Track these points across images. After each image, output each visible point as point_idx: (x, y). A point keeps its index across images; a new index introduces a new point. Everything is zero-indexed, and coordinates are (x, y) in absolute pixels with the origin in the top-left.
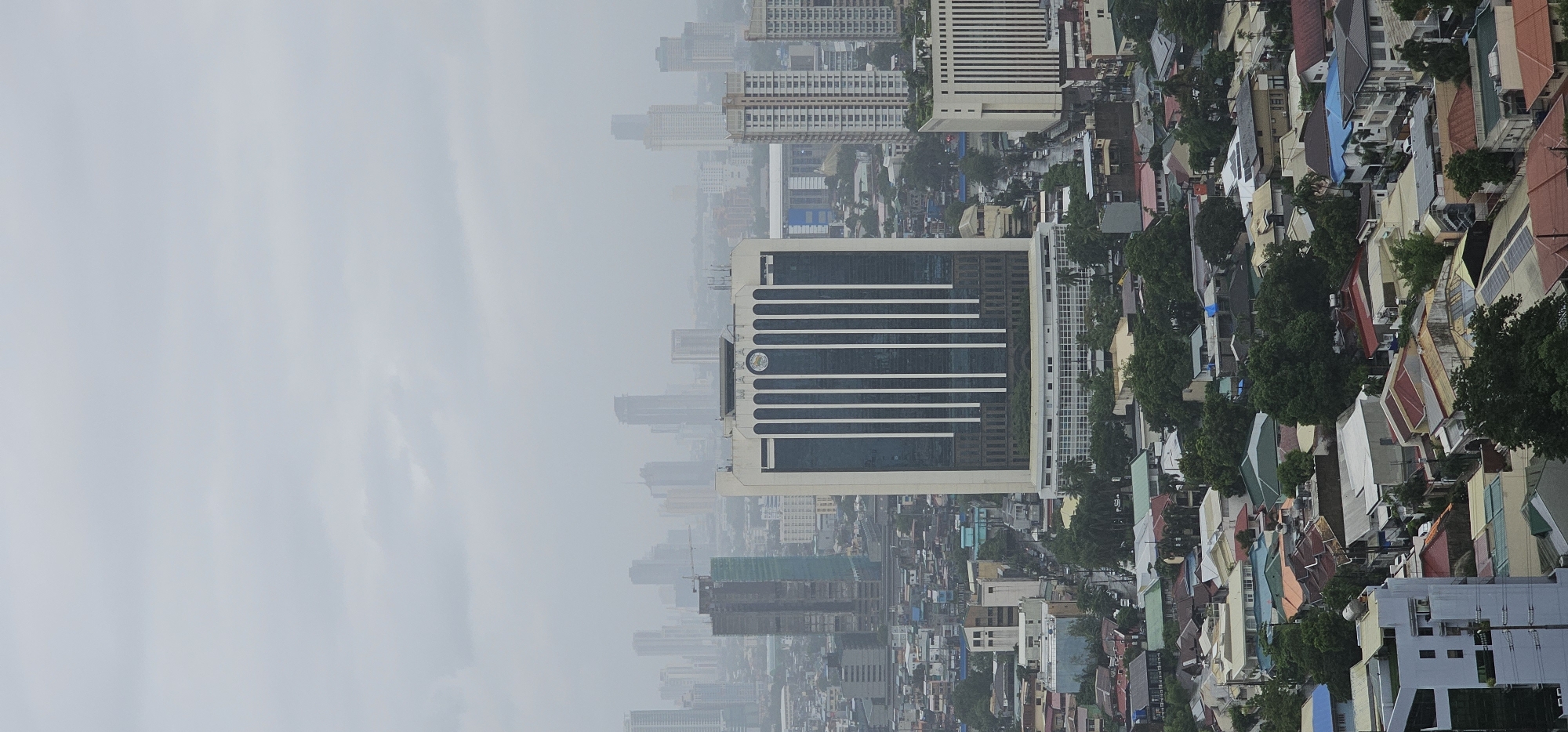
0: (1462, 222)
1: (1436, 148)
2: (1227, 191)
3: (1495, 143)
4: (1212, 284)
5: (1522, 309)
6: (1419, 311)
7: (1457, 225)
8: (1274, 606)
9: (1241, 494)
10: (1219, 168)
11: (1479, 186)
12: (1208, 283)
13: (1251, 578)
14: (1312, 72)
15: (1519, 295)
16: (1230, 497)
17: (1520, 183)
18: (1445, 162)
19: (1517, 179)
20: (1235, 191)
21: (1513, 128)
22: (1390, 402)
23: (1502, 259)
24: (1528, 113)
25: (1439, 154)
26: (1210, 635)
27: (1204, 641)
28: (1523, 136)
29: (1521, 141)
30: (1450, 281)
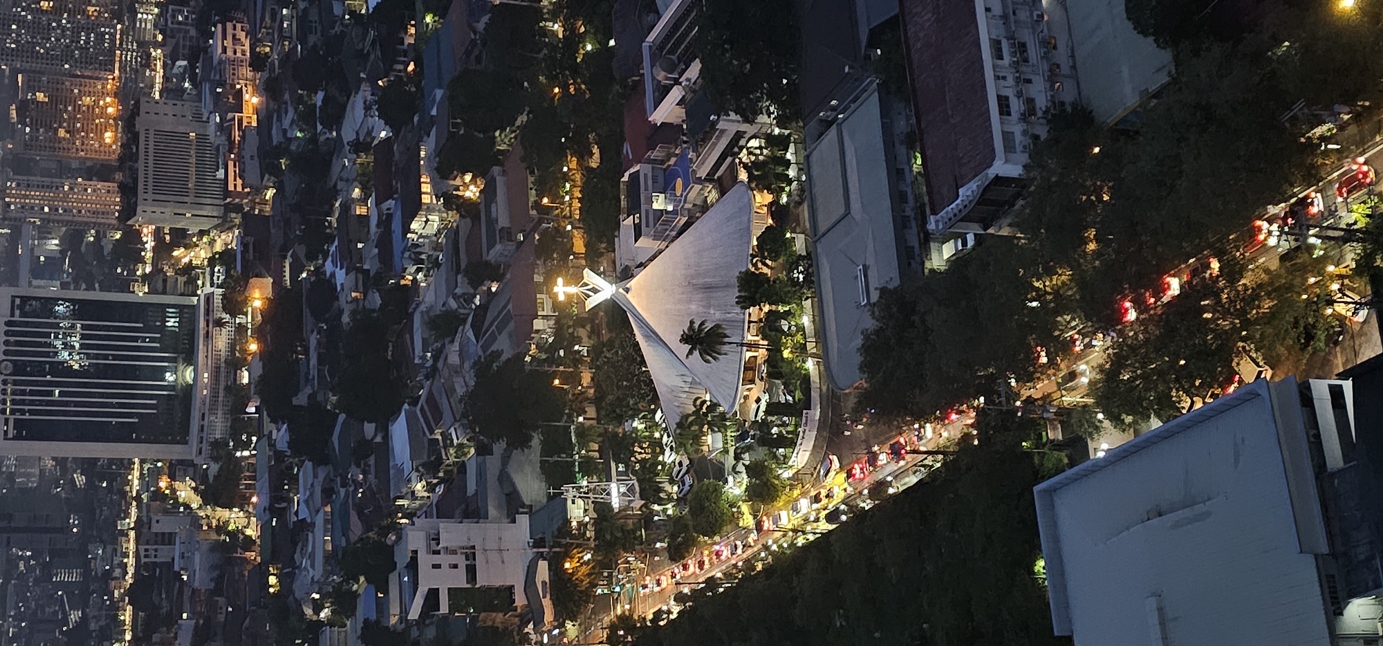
2: (328, 274)
3: (493, 257)
4: (315, 333)
5: (504, 357)
6: (443, 357)
8: (344, 535)
9: (326, 464)
10: (324, 261)
11: (483, 283)
12: (312, 332)
13: (330, 518)
14: (385, 206)
15: (502, 350)
16: (319, 465)
20: (333, 275)
21: (503, 250)
22: (422, 409)
23: (494, 327)
25: (460, 262)
26: (301, 553)
27: (297, 556)
28: (510, 255)
30: (463, 339)
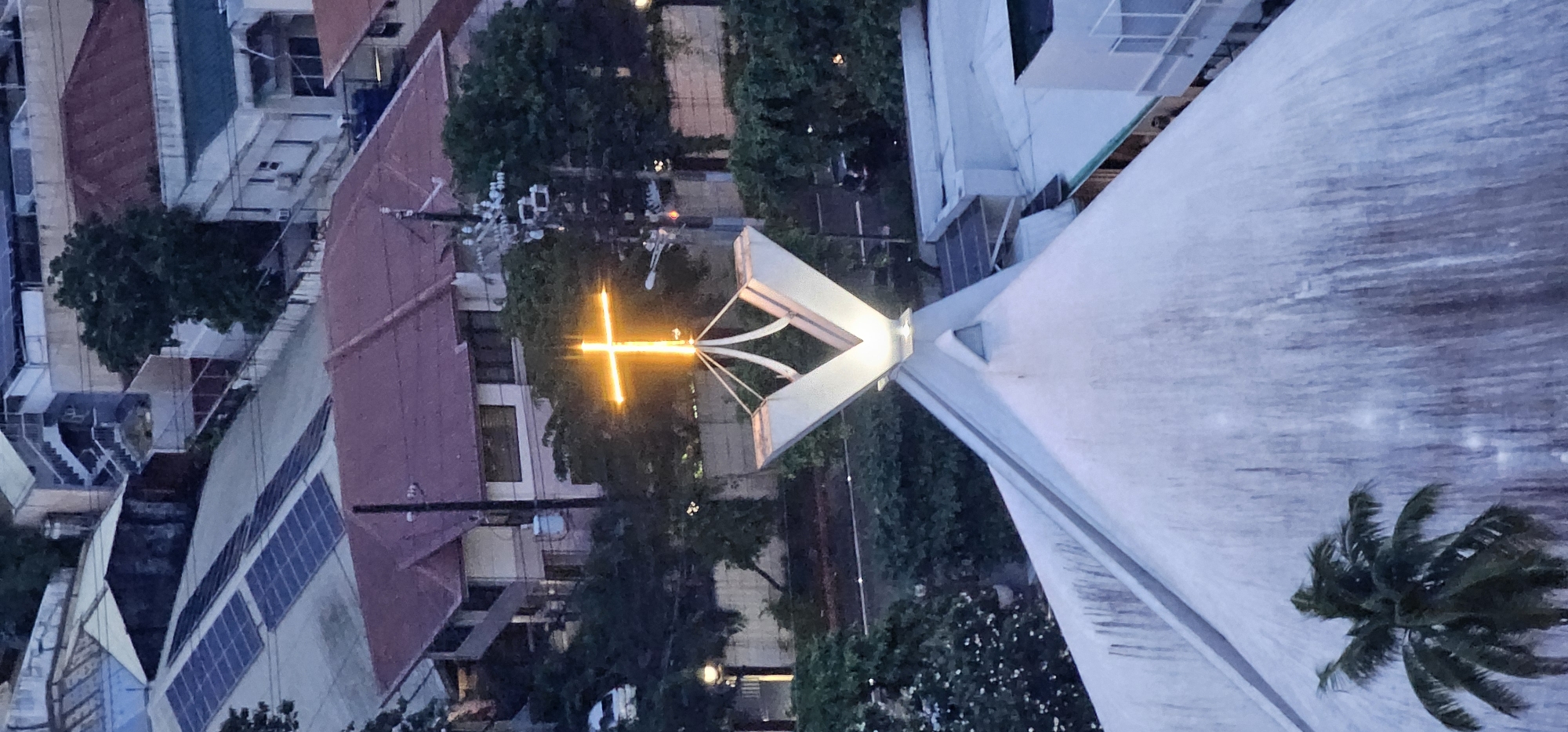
0: (108, 455)
1: (22, 202)
3: (218, 189)
7: (89, 463)
11: (162, 336)
17: (300, 329)
18: (52, 248)
19: (293, 313)
21: (278, 142)
23: (237, 583)
24: (329, 92)
25: (32, 221)
28: (314, 168)
29: (305, 185)
30: (66, 655)
